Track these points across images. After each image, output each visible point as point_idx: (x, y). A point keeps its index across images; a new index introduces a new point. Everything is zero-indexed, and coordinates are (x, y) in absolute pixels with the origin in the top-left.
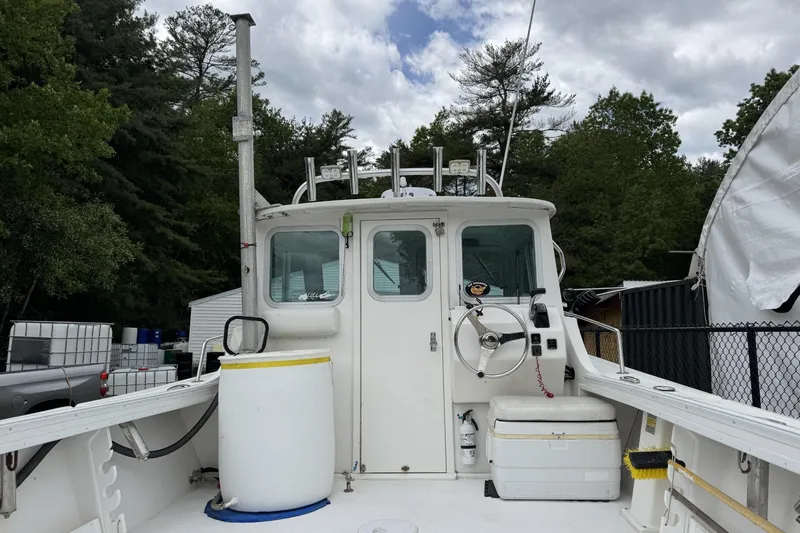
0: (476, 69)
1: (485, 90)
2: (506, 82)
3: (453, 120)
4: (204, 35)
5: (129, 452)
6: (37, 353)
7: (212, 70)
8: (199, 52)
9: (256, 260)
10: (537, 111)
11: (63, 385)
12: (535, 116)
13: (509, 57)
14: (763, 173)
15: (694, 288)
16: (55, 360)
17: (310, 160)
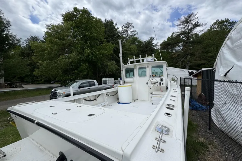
0: (181, 22)
1: (183, 26)
2: (188, 23)
3: (175, 34)
4: (127, 28)
5: (108, 95)
6: (105, 82)
7: (129, 34)
8: (127, 31)
9: (123, 72)
10: (196, 29)
11: (108, 87)
12: (195, 30)
13: (189, 18)
14: (228, 46)
15: (214, 70)
16: (107, 83)
17: (129, 58)
